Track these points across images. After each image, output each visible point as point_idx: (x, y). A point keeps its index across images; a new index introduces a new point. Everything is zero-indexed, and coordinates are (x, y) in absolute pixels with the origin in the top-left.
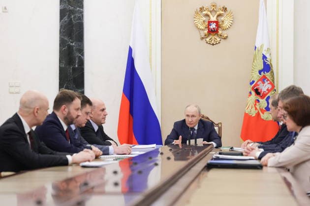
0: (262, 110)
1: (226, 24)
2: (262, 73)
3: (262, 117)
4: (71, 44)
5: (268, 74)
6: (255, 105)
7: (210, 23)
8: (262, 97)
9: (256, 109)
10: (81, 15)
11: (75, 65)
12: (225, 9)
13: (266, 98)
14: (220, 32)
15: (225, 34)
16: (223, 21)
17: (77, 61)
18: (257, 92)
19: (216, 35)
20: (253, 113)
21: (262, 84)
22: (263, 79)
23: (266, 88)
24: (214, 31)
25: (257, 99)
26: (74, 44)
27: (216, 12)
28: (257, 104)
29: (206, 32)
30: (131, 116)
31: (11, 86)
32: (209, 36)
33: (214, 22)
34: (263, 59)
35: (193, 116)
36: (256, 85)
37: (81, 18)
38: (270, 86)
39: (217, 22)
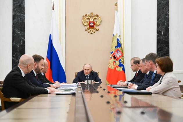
0: (117, 66)
1: (98, 23)
2: (117, 48)
3: (117, 70)
5: (120, 48)
6: (114, 63)
7: (90, 22)
8: (117, 60)
9: (114, 66)
10: (23, 18)
12: (97, 16)
13: (119, 60)
14: (95, 27)
15: (97, 28)
16: (96, 22)
17: (21, 42)
18: (115, 57)
19: (93, 29)
20: (113, 68)
21: (117, 53)
22: (118, 51)
23: (119, 55)
24: (92, 26)
25: (115, 60)
26: (20, 33)
27: (93, 17)
28: (115, 63)
29: (88, 27)
32: (89, 29)
33: (92, 22)
34: (117, 41)
35: (88, 70)
36: (114, 53)
37: (24, 19)
38: (121, 54)
39: (93, 22)
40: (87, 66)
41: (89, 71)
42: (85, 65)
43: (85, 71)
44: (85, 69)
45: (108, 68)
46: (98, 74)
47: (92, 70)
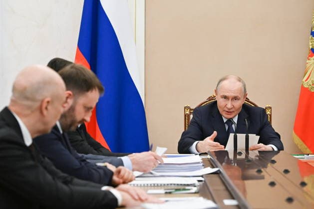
35: (234, 99)
40: (231, 86)
41: (238, 104)
42: (225, 83)
43: (221, 103)
44: (225, 97)
45: (299, 89)
46: (268, 113)
47: (247, 100)
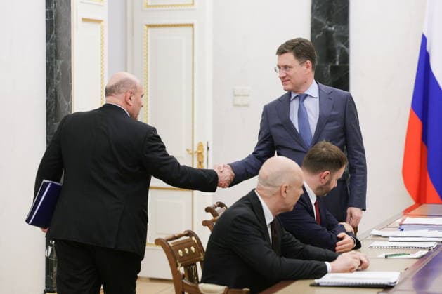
4: (330, 28)
11: (335, 62)
17: (338, 56)
26: (333, 29)
30: (424, 145)
31: (235, 96)
